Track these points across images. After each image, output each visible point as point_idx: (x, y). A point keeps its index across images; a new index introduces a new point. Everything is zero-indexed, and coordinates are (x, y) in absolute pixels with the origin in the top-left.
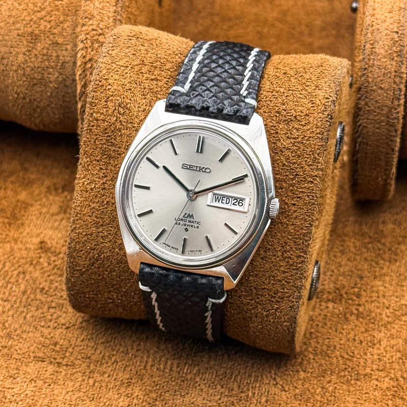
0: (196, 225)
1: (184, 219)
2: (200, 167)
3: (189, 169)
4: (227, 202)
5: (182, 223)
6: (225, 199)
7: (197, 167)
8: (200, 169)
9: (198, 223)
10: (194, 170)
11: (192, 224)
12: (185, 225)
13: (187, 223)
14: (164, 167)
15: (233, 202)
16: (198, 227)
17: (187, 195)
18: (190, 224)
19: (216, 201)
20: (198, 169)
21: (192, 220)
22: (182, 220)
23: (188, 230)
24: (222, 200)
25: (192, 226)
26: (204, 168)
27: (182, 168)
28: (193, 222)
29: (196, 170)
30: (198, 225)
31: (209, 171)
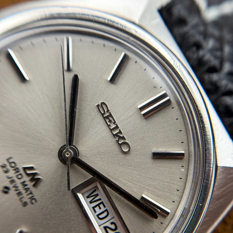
0: (26, 199)
1: (22, 172)
2: (120, 132)
3: (104, 118)
4: (101, 216)
5: (12, 173)
6: (103, 209)
7: (117, 127)
8: (116, 135)
9: (32, 198)
10: (109, 126)
11: (23, 191)
12: (12, 181)
13: (18, 182)
14: (76, 79)
15: (108, 224)
16: (25, 204)
17: (63, 147)
18: (21, 188)
19: (88, 197)
20: (115, 133)
21: (30, 185)
22: (17, 170)
23: (6, 193)
24: (98, 205)
25: (19, 194)
26: (123, 138)
27: (98, 106)
28: (27, 190)
29: (112, 130)
30: (28, 201)
31: (125, 150)
